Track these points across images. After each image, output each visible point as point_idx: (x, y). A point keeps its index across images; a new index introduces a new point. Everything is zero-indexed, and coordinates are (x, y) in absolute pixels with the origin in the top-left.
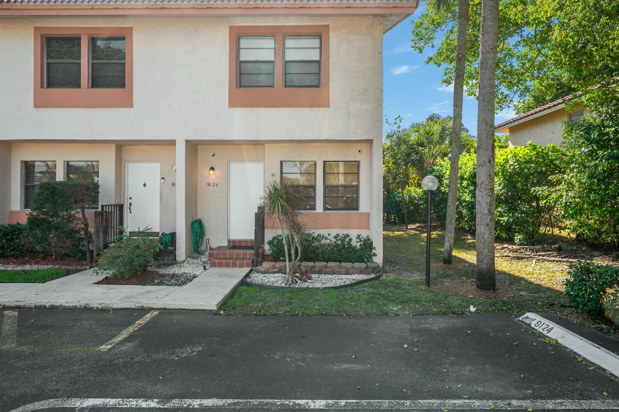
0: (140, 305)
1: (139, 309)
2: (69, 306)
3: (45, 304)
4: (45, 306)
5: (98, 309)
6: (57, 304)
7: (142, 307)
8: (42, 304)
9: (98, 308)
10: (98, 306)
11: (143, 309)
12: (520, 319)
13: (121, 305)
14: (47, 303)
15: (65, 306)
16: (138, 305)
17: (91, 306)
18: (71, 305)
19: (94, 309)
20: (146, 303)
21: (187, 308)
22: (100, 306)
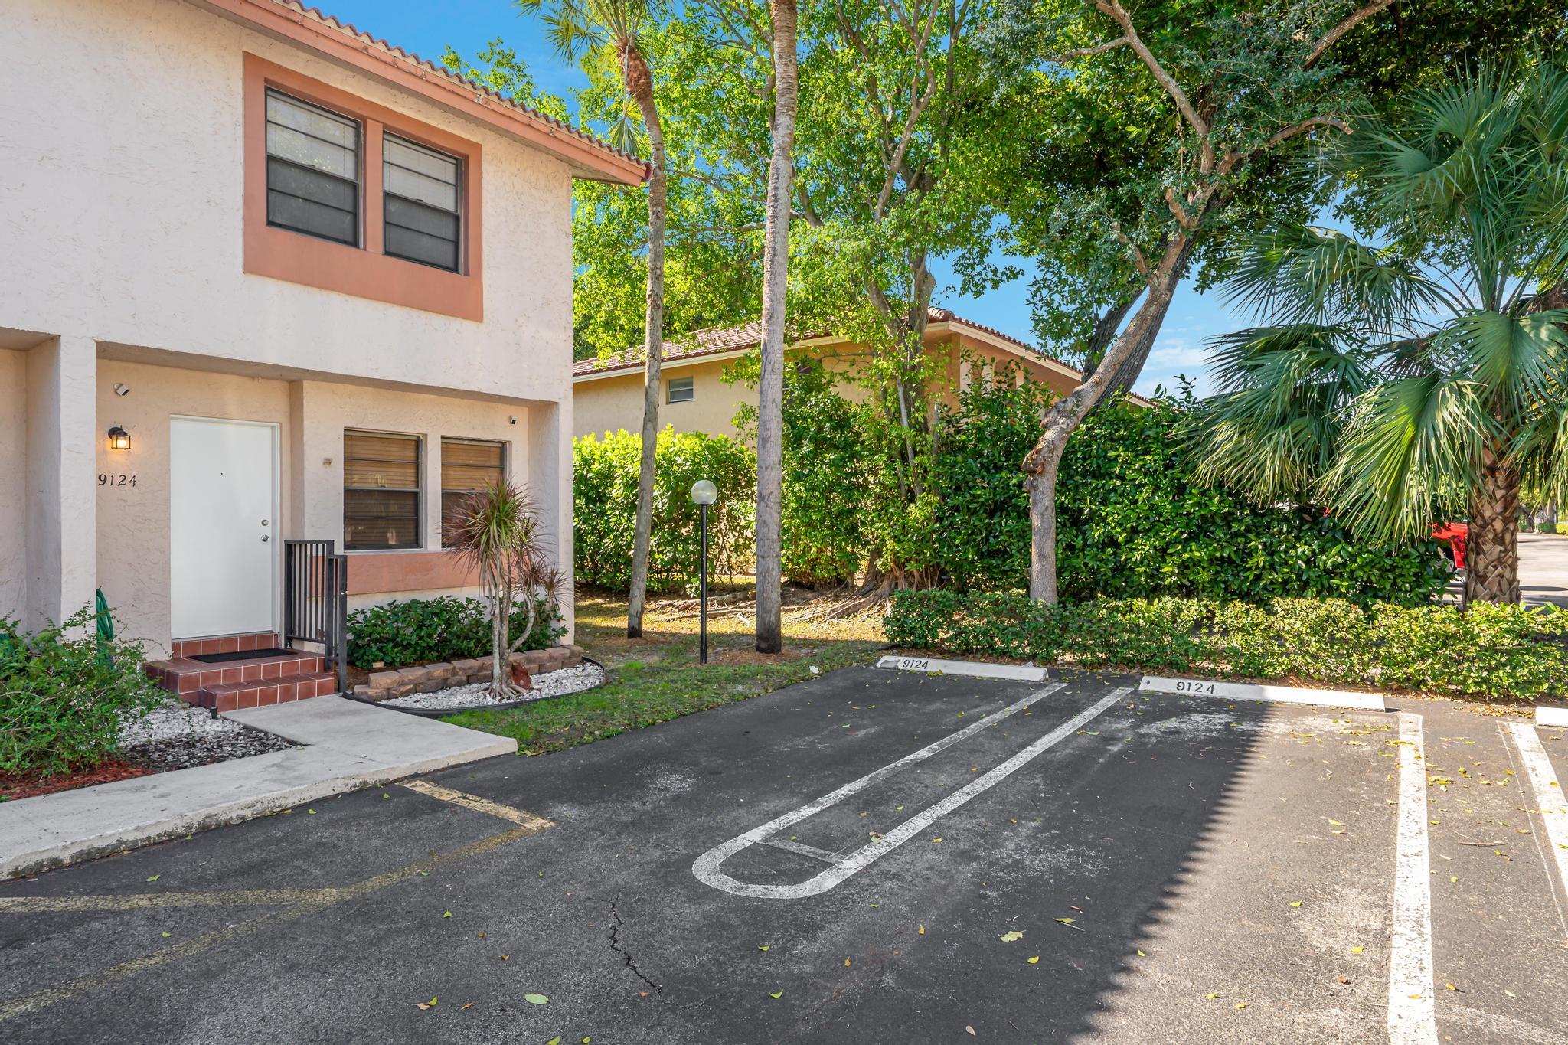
0: (357, 781)
1: (358, 791)
2: (149, 837)
3: (55, 854)
4: (56, 863)
5: (244, 821)
6: (102, 844)
7: (365, 783)
8: (46, 857)
9: (243, 818)
10: (241, 813)
11: (368, 789)
12: (878, 665)
13: (310, 793)
14: (66, 848)
15: (135, 842)
16: (352, 782)
17: (223, 818)
18: (153, 833)
19: (232, 822)
20: (373, 773)
21: (462, 761)
22: (248, 813)
